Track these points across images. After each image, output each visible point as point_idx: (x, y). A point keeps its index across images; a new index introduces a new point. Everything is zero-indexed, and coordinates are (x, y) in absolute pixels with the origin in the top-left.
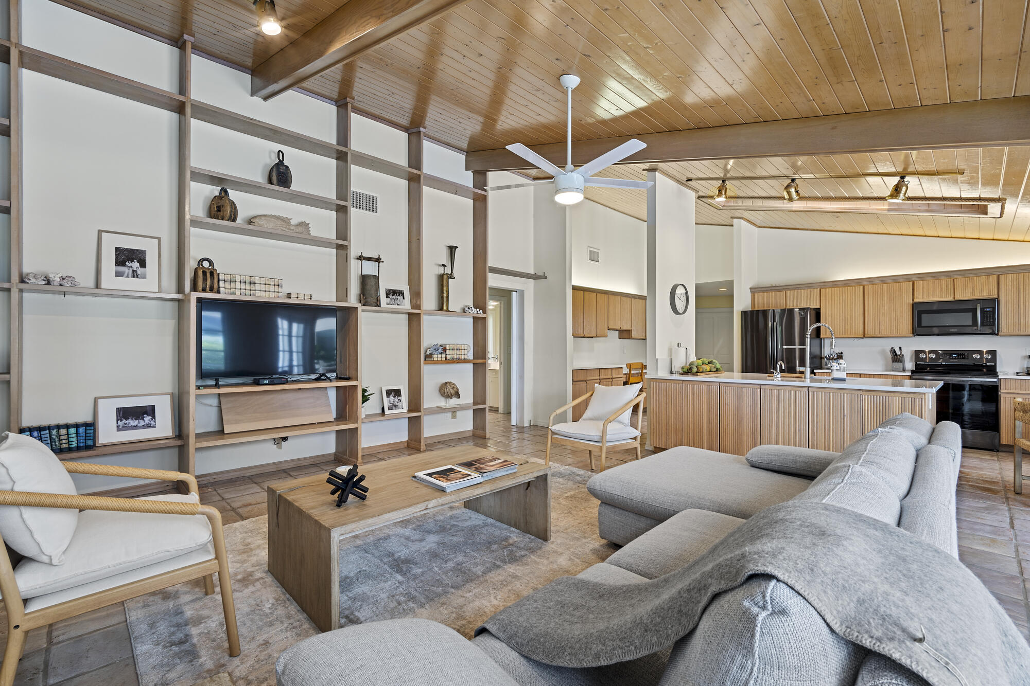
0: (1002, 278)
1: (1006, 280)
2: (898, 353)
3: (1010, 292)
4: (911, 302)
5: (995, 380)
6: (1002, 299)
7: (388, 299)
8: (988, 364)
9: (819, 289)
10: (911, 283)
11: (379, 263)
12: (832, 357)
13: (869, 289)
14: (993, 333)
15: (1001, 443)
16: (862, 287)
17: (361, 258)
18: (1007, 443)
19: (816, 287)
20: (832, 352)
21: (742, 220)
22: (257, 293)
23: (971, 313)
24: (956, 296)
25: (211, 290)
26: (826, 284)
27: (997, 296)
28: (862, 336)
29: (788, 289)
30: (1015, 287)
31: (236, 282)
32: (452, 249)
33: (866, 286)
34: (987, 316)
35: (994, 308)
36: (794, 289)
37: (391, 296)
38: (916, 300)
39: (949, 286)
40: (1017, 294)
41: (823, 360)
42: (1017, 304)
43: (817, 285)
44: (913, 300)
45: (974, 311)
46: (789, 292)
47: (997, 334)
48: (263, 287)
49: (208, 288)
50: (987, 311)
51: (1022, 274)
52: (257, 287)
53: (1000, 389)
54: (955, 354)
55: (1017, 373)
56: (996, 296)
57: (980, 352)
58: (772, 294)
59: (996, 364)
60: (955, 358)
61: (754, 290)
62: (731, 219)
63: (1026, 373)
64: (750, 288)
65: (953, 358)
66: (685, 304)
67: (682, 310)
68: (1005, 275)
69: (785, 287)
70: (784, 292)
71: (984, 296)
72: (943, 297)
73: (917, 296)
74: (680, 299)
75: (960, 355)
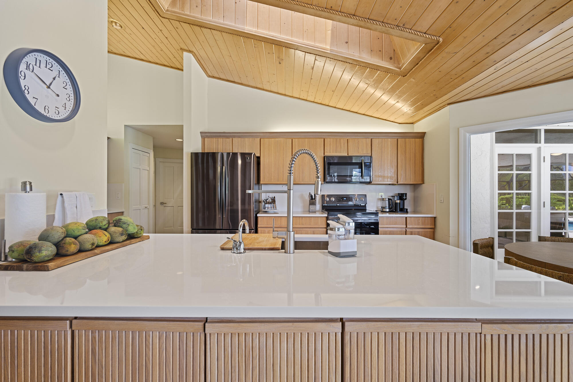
0: (373, 140)
1: (376, 142)
3: (377, 152)
4: (323, 155)
6: (374, 157)
8: (362, 205)
9: (260, 139)
10: (323, 139)
12: (268, 201)
13: (296, 141)
16: (291, 140)
19: (257, 137)
20: (267, 198)
21: (192, 56)
23: (359, 166)
24: (349, 153)
26: (265, 134)
29: (235, 137)
30: (380, 148)
33: (293, 139)
34: (367, 169)
35: (370, 163)
36: (239, 137)
38: (326, 154)
39: (345, 144)
40: (381, 154)
41: (260, 203)
42: (381, 161)
43: (258, 134)
44: (324, 154)
45: (360, 164)
46: (235, 139)
50: (368, 165)
51: (383, 139)
53: (379, 225)
54: (345, 198)
56: (370, 155)
57: (360, 196)
58: (221, 140)
59: (366, 205)
60: (345, 201)
61: (205, 135)
63: (381, 211)
64: (201, 133)
65: (344, 201)
66: (70, 106)
67: (57, 113)
68: (375, 139)
69: (231, 135)
70: (231, 139)
71: (364, 154)
72: (342, 152)
73: (327, 151)
74: (49, 87)
75: (348, 198)
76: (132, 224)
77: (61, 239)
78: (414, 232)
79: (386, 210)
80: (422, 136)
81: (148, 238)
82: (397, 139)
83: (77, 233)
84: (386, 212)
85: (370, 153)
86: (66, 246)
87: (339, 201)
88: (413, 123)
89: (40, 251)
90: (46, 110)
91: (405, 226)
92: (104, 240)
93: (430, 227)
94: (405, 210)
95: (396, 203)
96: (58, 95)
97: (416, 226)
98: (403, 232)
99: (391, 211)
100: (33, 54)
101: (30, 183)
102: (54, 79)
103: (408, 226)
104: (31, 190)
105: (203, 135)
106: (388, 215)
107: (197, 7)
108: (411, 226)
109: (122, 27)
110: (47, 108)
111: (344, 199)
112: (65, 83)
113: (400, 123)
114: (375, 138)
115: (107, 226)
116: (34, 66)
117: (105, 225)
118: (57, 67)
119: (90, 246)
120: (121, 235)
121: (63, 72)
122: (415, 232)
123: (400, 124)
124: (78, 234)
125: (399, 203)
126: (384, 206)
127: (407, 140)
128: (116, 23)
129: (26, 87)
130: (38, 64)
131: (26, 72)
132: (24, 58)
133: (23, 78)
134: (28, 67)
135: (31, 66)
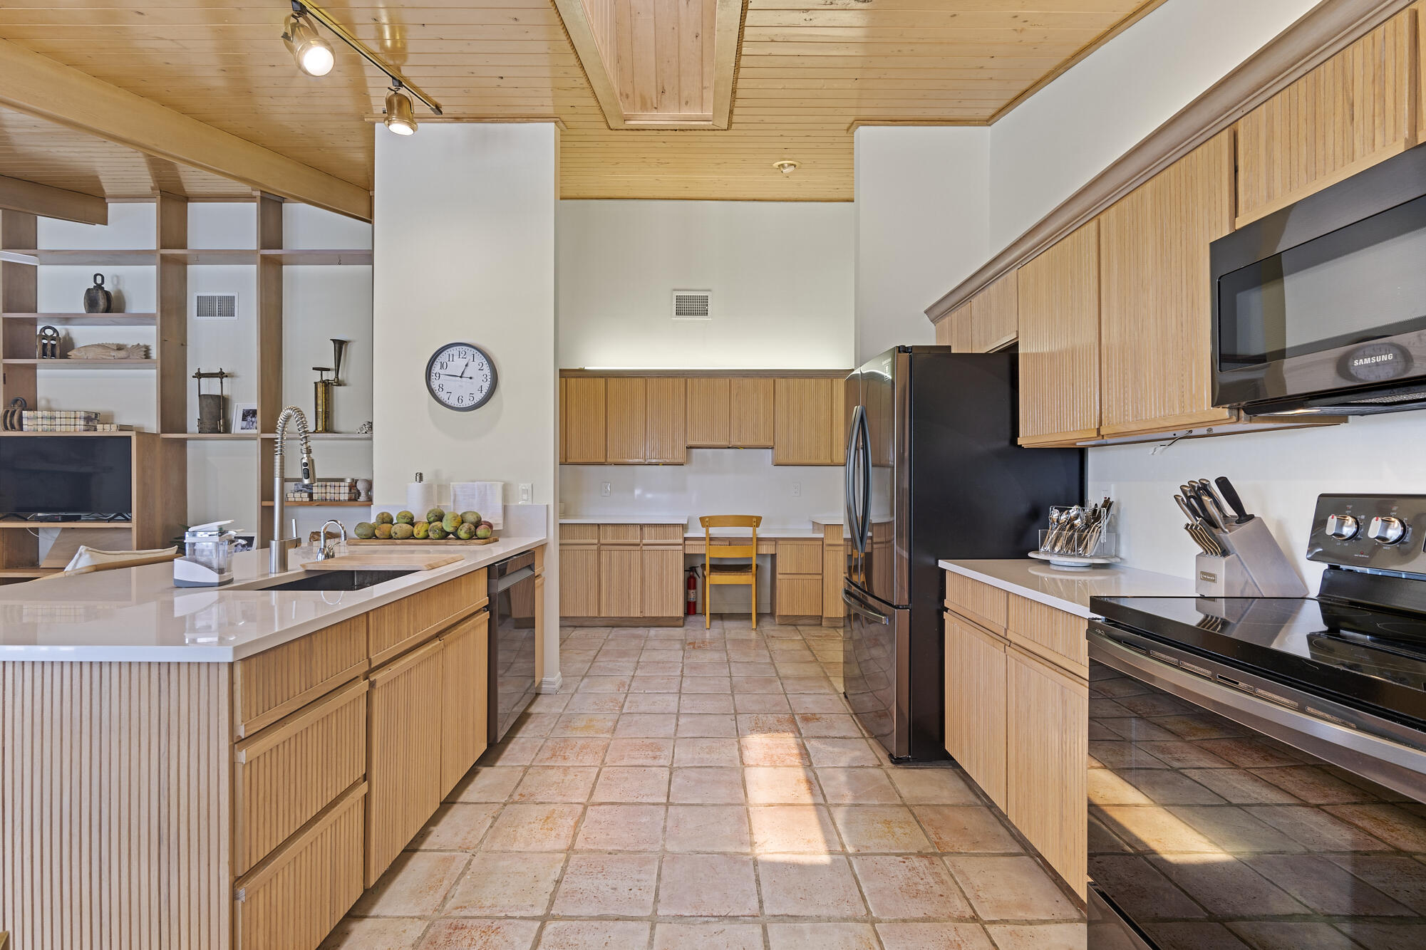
7: (245, 423)
9: (1016, 271)
11: (222, 378)
16: (1095, 226)
17: (199, 375)
19: (1011, 268)
22: (58, 428)
25: (13, 427)
26: (1022, 248)
28: (1096, 436)
29: (973, 292)
31: (42, 418)
32: (340, 345)
33: (1102, 218)
36: (980, 288)
37: (249, 418)
44: (1233, 225)
48: (63, 421)
49: (9, 428)
52: (58, 421)
58: (955, 317)
66: (487, 387)
67: (473, 399)
69: (966, 289)
70: (970, 304)
74: (461, 377)
90: (462, 401)
100: (445, 351)
101: (421, 474)
102: (466, 365)
110: (461, 397)
112: (481, 364)
116: (447, 362)
118: (470, 351)
121: (479, 354)
129: (441, 386)
130: (451, 359)
131: (442, 372)
132: (437, 360)
133: (437, 378)
134: (442, 367)
135: (445, 364)
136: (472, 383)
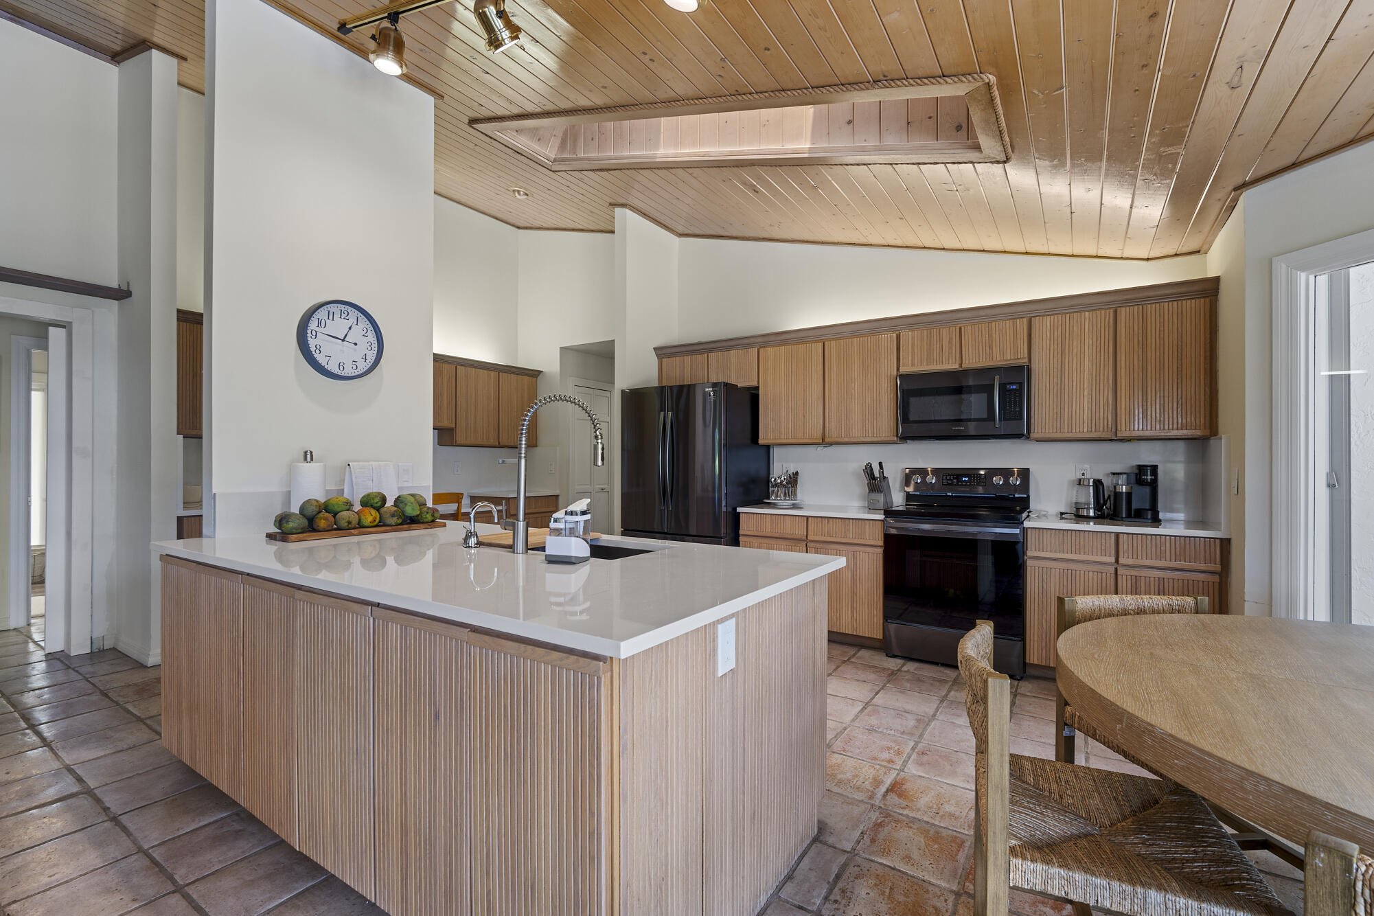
0: (1036, 321)
1: (1044, 326)
2: (877, 474)
3: (1048, 352)
4: (895, 372)
5: (1017, 531)
6: (1036, 366)
8: (1016, 496)
9: (756, 349)
10: (895, 335)
12: (782, 481)
13: (832, 346)
14: (1019, 436)
15: (1027, 661)
16: (821, 344)
18: (1036, 662)
19: (751, 345)
21: (628, 211)
23: (986, 395)
24: (964, 362)
26: (766, 339)
27: (1026, 360)
28: (821, 441)
29: (711, 350)
30: (1056, 342)
33: (826, 343)
34: (1010, 401)
35: (1021, 384)
36: (720, 349)
38: (902, 370)
39: (954, 340)
40: (1059, 356)
42: (1059, 376)
43: (754, 340)
44: (898, 369)
45: (989, 389)
46: (713, 355)
47: (1028, 438)
50: (1012, 390)
51: (1068, 315)
53: (1027, 550)
54: (964, 476)
55: (1062, 514)
56: (1024, 361)
57: (1006, 473)
58: (688, 359)
59: (1028, 496)
60: (966, 485)
61: (661, 353)
62: (611, 208)
63: (1075, 515)
64: (655, 349)
65: (962, 485)
66: (372, 356)
67: (355, 367)
68: (1041, 318)
69: (706, 346)
70: (706, 355)
71: (1007, 360)
72: (944, 362)
73: (904, 360)
74: (343, 340)
75: (974, 477)
76: (409, 504)
77: (315, 513)
78: (1143, 579)
79: (1088, 512)
80: (1208, 290)
81: (444, 525)
82: (1116, 312)
83: (336, 508)
84: (1088, 518)
85: (1024, 358)
86: (317, 521)
87: (948, 484)
88: (1199, 252)
89: (287, 522)
90: (342, 368)
91: (1113, 560)
92: (369, 520)
93: (1202, 566)
94: (1147, 516)
95: (1117, 495)
96: (356, 344)
97: (1148, 562)
98: (1104, 574)
99: (1100, 517)
100: (325, 307)
101: (311, 452)
102: (350, 328)
103: (1121, 561)
104: (312, 459)
105: (659, 352)
106: (1091, 526)
107: (592, 139)
108: (1130, 561)
109: (527, 195)
110: (342, 364)
111: (964, 479)
112: (365, 330)
113: (1148, 259)
114: (1040, 316)
115: (379, 504)
116: (327, 321)
117: (376, 503)
118: (354, 313)
119: (346, 524)
120: (392, 517)
121: (363, 317)
122: (1148, 579)
123: (1151, 263)
124: (339, 510)
125: (1129, 495)
126: (1082, 500)
127: (1150, 308)
128: (519, 192)
129: (318, 347)
130: (331, 317)
131: (318, 329)
132: (314, 315)
133: (314, 337)
134: (319, 324)
135: (323, 321)
136: (355, 350)
